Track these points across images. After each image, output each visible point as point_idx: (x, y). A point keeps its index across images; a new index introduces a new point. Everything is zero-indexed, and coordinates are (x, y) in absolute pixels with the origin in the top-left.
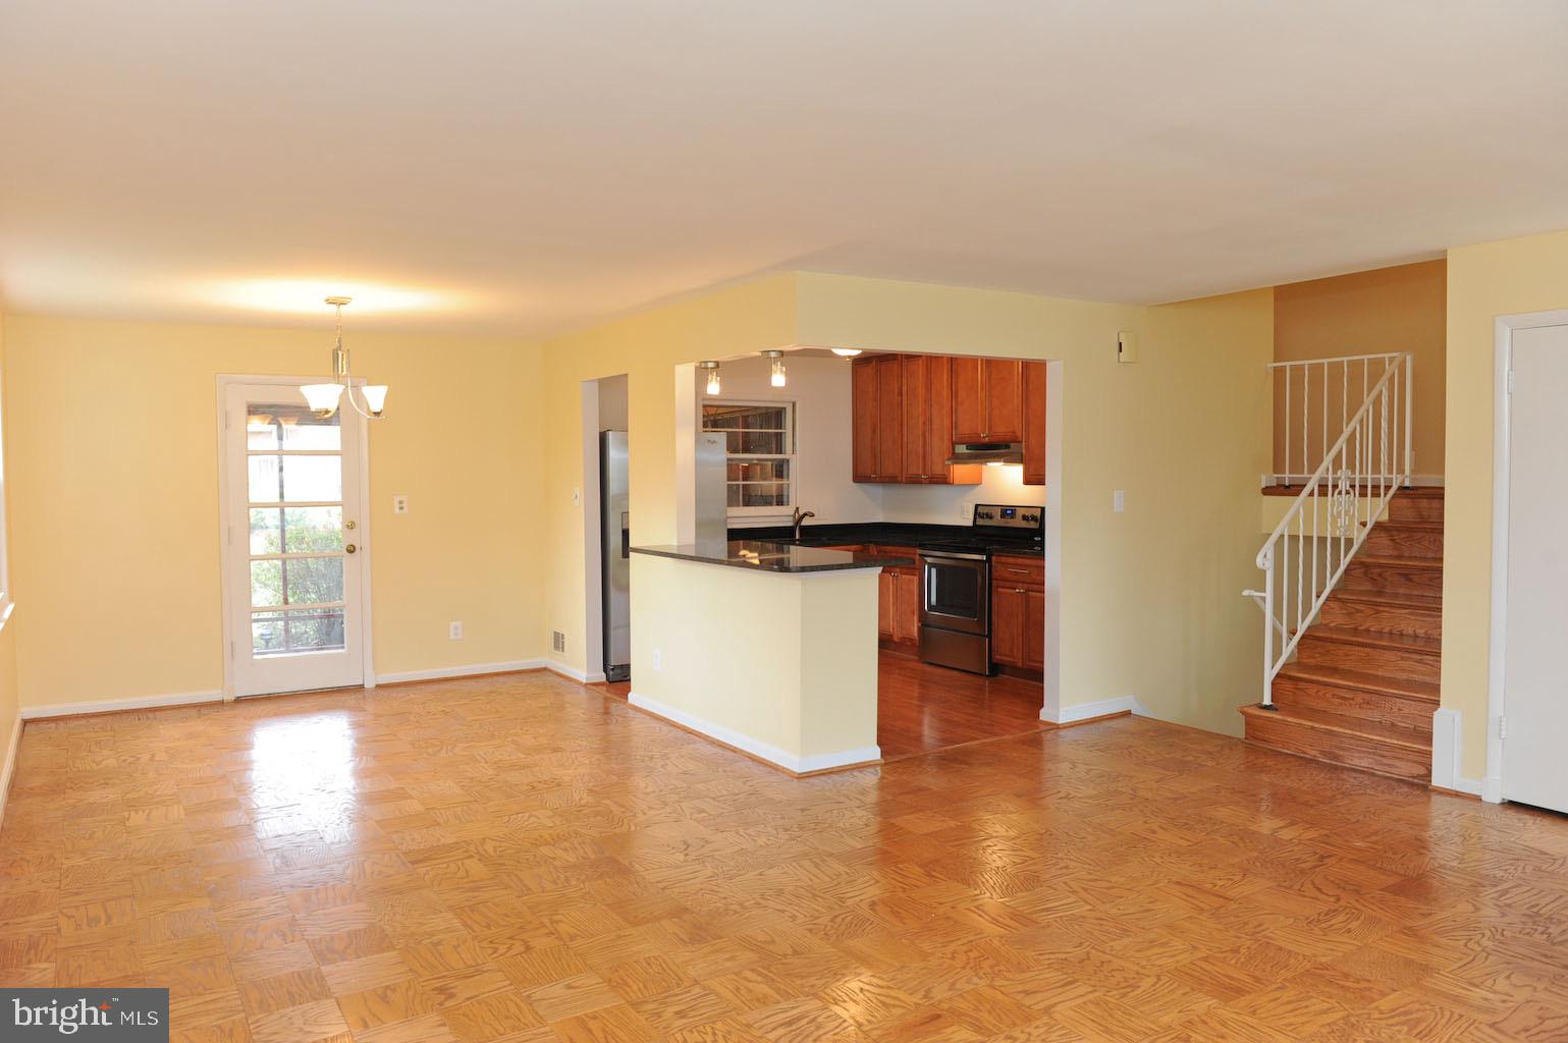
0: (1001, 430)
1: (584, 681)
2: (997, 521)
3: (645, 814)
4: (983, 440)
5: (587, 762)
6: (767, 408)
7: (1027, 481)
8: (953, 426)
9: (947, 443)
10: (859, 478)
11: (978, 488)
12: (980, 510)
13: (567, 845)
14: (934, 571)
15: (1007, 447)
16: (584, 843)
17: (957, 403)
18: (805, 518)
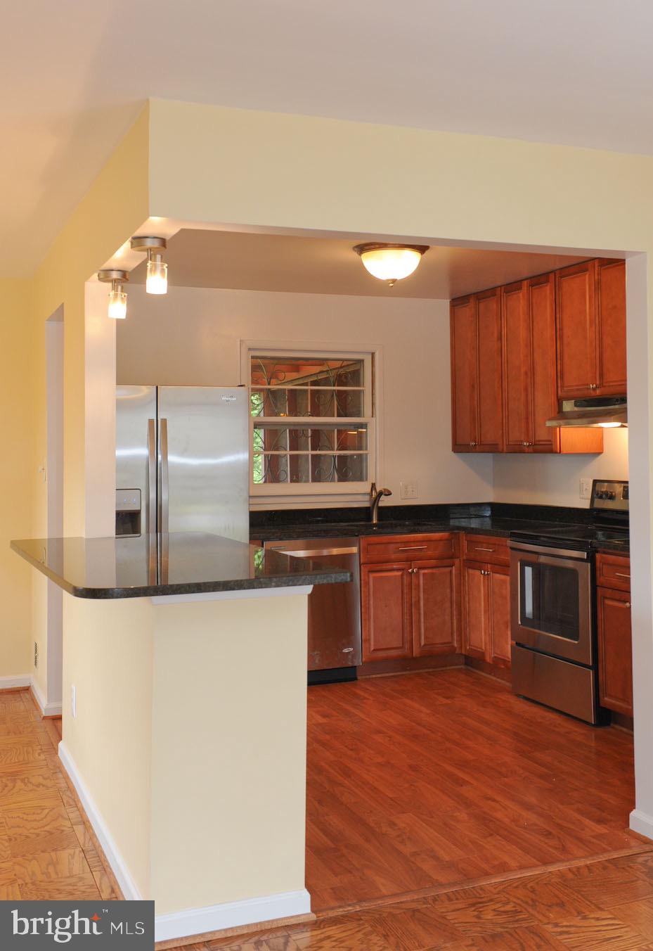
0: (614, 378)
1: (44, 713)
2: (620, 502)
4: (593, 393)
6: (344, 359)
8: (560, 375)
9: (553, 399)
10: (459, 447)
11: (599, 458)
12: (598, 487)
14: (528, 571)
17: (562, 344)
18: (383, 497)
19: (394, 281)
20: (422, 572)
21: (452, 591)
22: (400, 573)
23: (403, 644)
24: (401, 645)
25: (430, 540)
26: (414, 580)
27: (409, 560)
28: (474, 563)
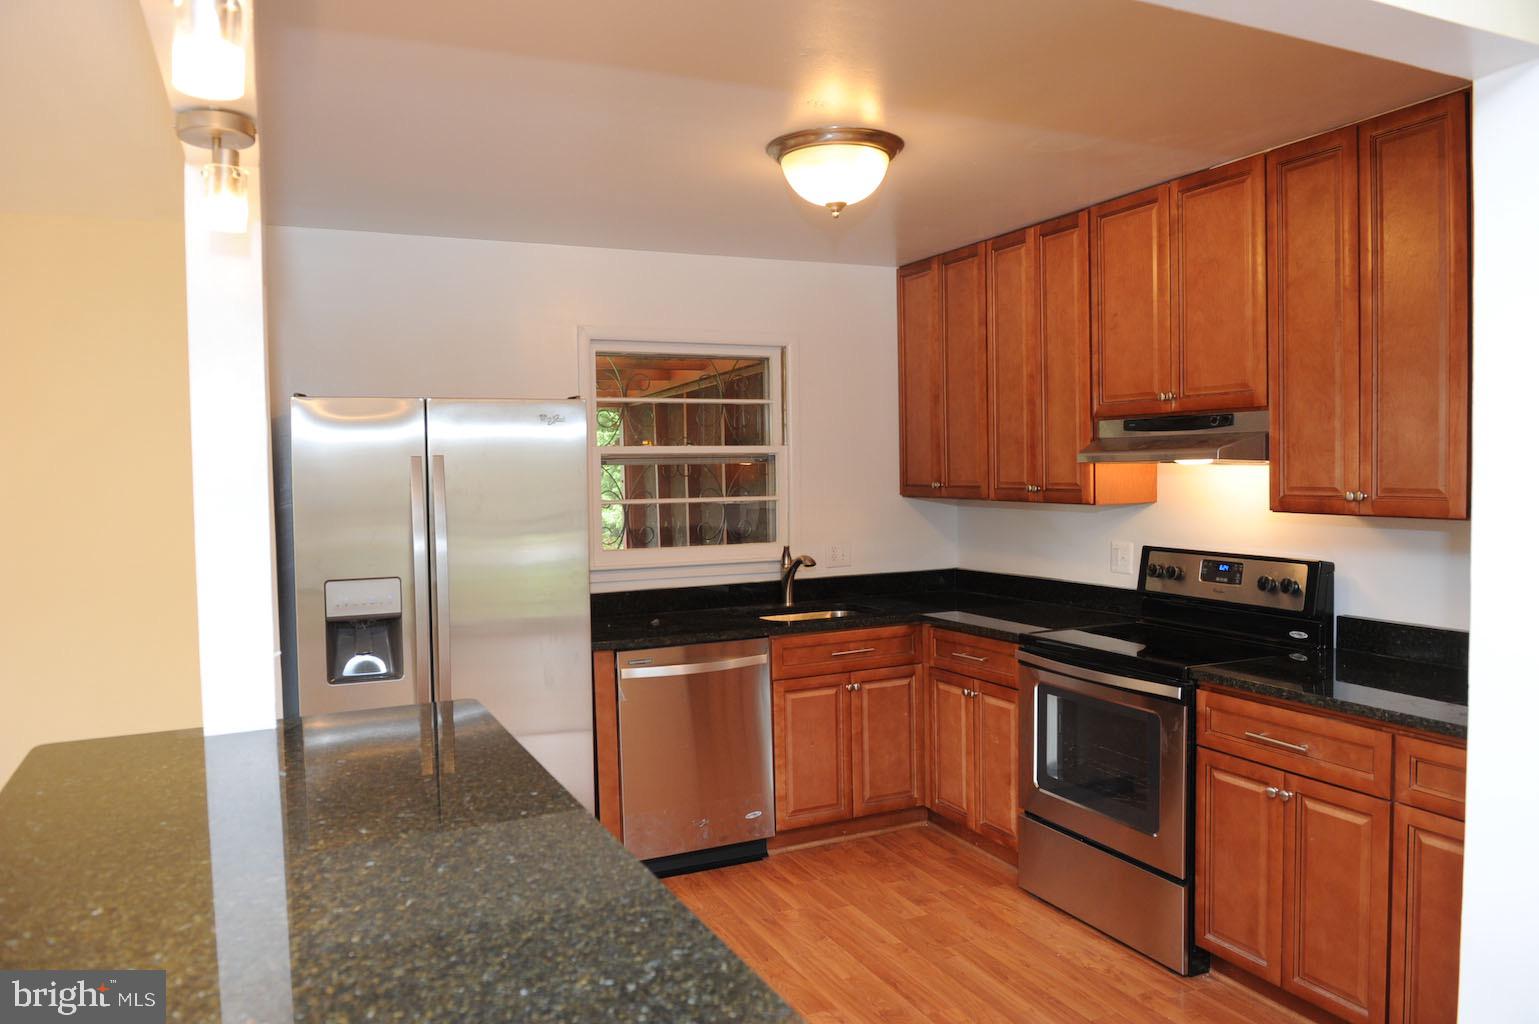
0: (1209, 382)
2: (1197, 587)
4: (1164, 408)
6: (738, 359)
7: (1281, 503)
8: (1096, 379)
9: (1080, 417)
10: (910, 488)
11: (1151, 510)
12: (1154, 558)
14: (1052, 702)
15: (1227, 420)
18: (801, 568)
19: (841, 206)
20: (867, 686)
21: (910, 712)
22: (832, 691)
23: (838, 800)
24: (835, 802)
25: (879, 639)
26: (855, 701)
27: (848, 671)
28: (949, 674)
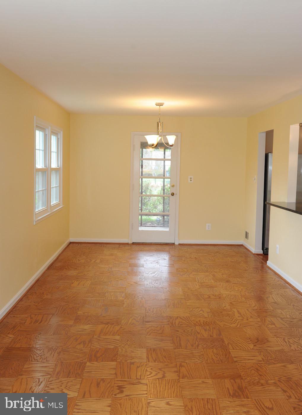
1: (254, 253)
3: (247, 320)
5: (237, 289)
13: (208, 327)
16: (215, 328)
